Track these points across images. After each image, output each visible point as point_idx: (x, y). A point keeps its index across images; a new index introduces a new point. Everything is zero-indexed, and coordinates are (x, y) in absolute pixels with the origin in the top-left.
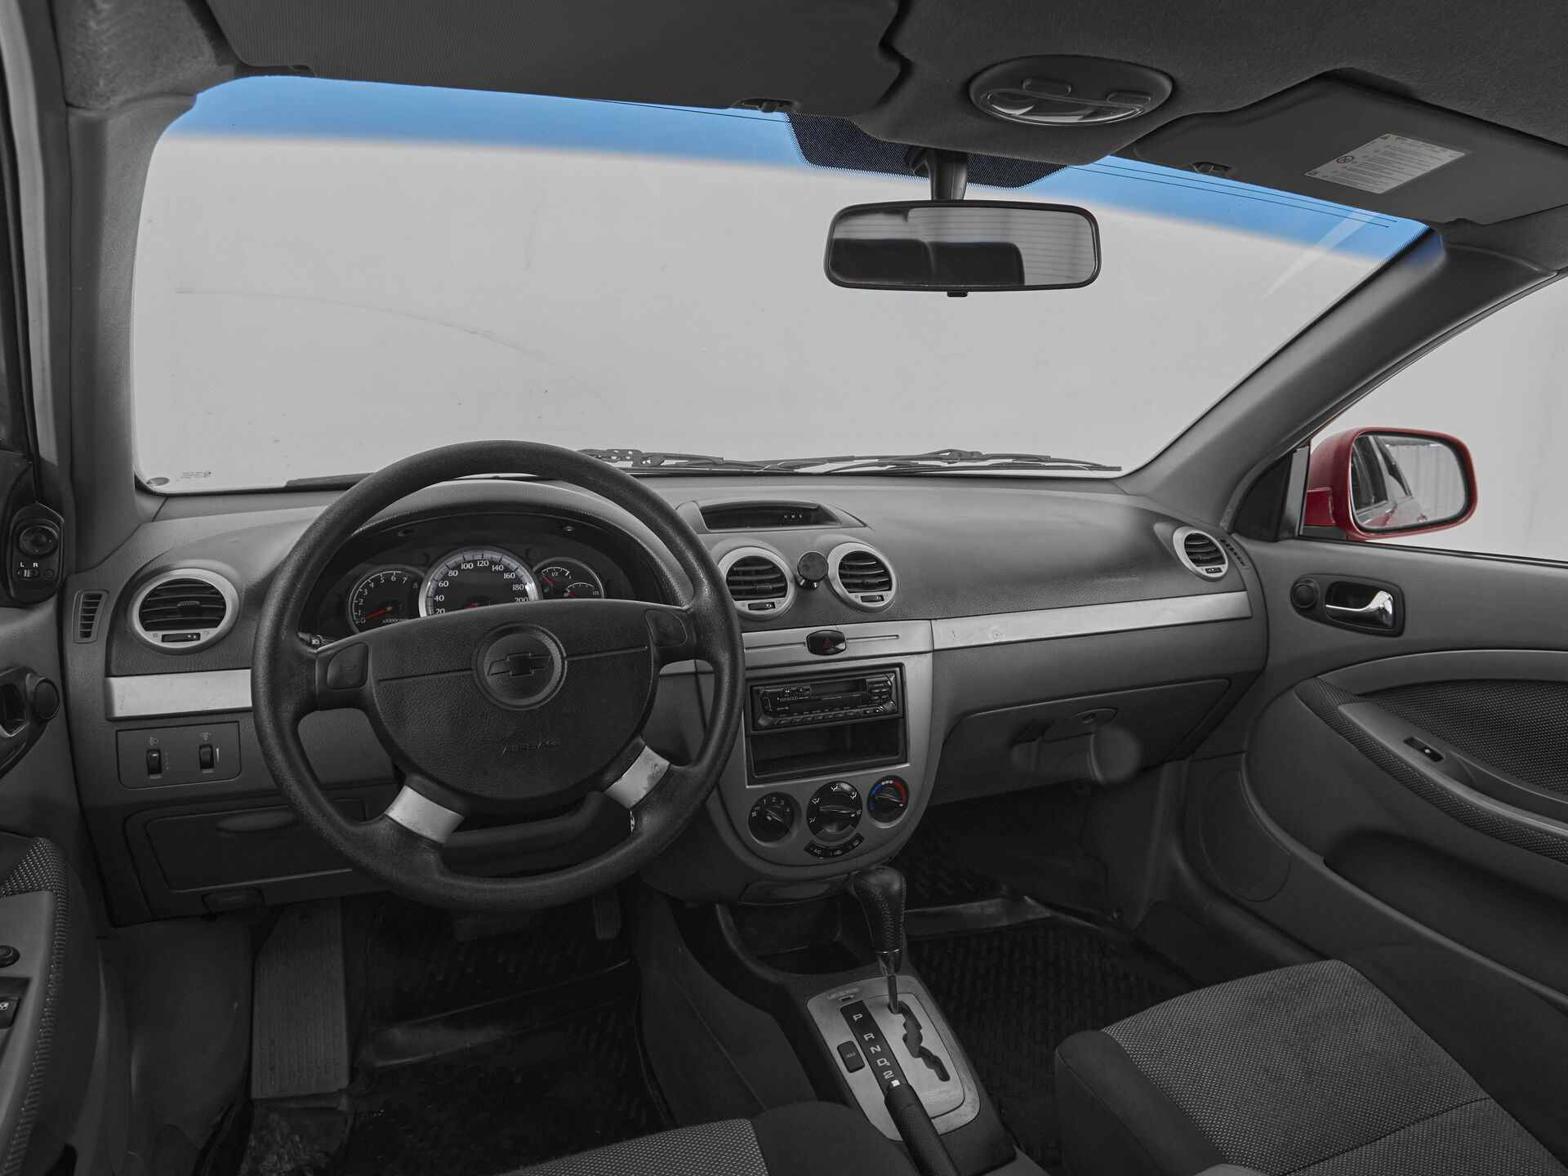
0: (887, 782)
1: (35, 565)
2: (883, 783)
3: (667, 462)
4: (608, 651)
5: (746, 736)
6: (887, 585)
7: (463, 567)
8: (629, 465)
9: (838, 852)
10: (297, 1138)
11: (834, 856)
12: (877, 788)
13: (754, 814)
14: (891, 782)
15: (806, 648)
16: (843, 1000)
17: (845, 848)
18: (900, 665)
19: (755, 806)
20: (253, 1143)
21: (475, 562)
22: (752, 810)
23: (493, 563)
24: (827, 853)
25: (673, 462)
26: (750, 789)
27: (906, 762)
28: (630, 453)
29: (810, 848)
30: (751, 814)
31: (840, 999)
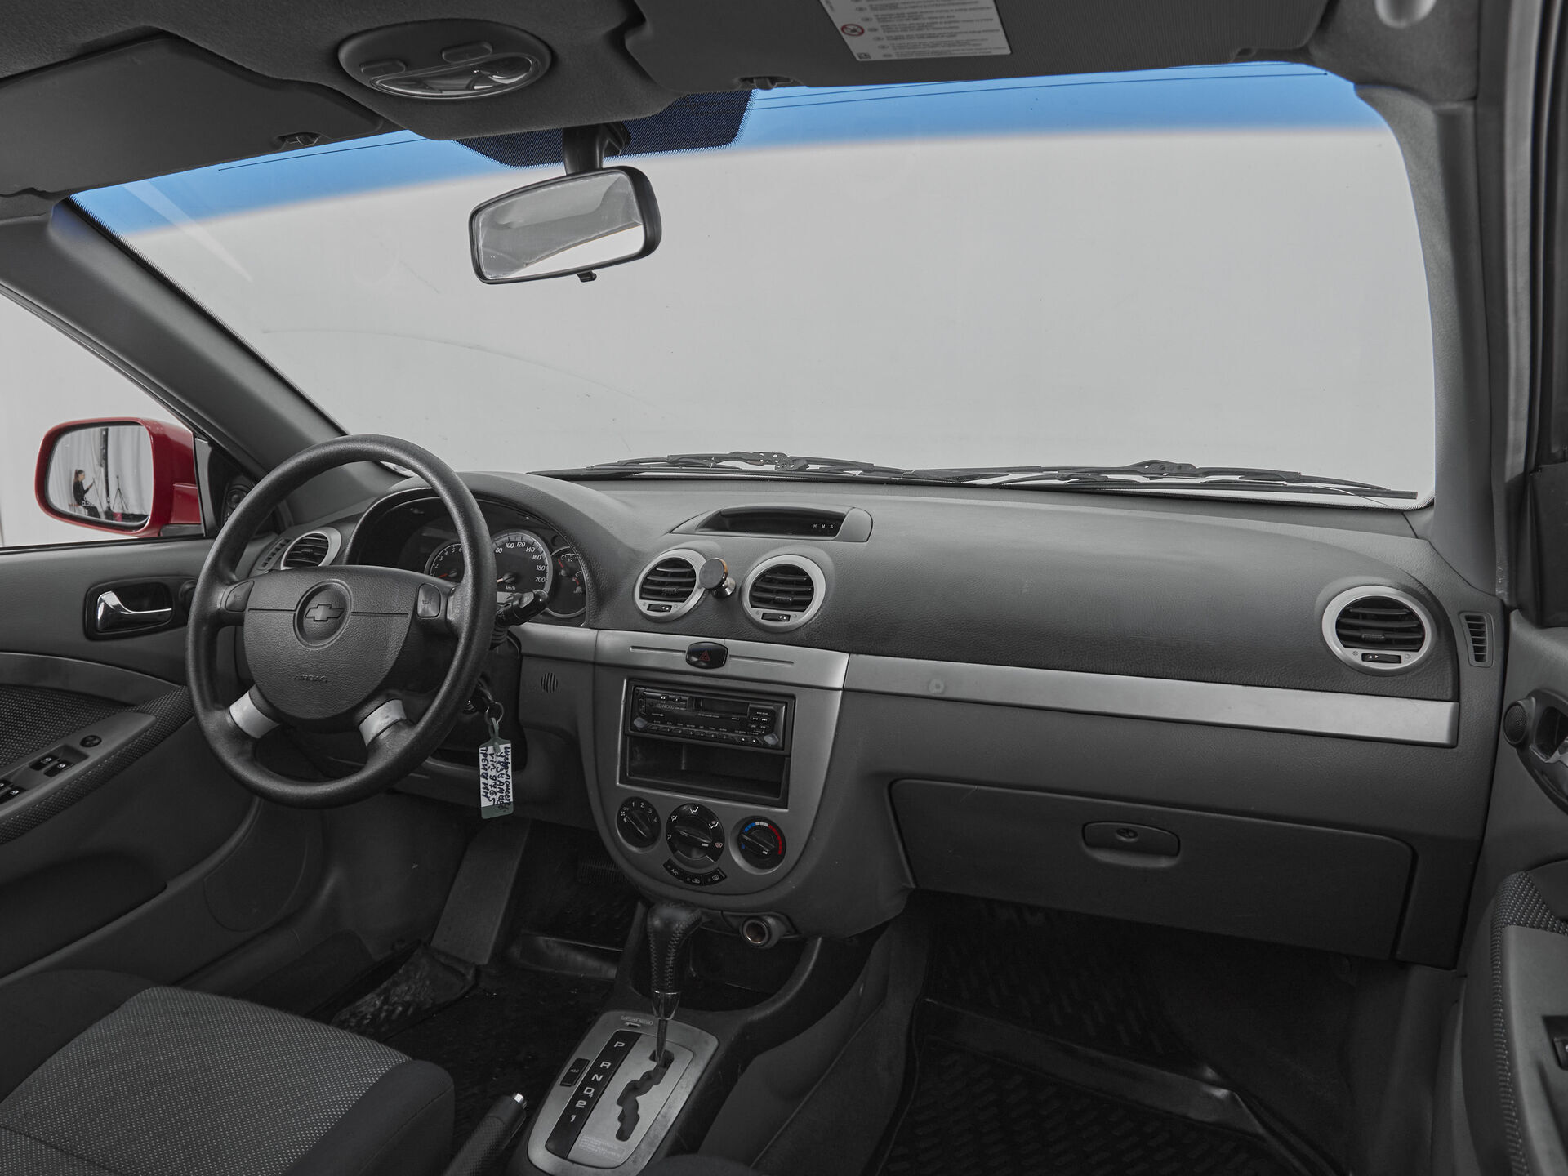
0: (762, 823)
2: (757, 823)
3: (812, 467)
5: (624, 734)
6: (803, 605)
8: (771, 468)
9: (696, 881)
10: (428, 983)
11: (690, 883)
12: (750, 827)
13: (622, 813)
14: (766, 825)
15: (683, 655)
16: (630, 1025)
17: (706, 880)
18: (793, 697)
19: (624, 805)
20: (401, 972)
21: (516, 542)
22: (621, 809)
23: (528, 545)
24: (683, 875)
25: (817, 467)
26: (618, 787)
27: (786, 808)
28: (775, 456)
29: (669, 865)
30: (619, 813)
31: (628, 1024)
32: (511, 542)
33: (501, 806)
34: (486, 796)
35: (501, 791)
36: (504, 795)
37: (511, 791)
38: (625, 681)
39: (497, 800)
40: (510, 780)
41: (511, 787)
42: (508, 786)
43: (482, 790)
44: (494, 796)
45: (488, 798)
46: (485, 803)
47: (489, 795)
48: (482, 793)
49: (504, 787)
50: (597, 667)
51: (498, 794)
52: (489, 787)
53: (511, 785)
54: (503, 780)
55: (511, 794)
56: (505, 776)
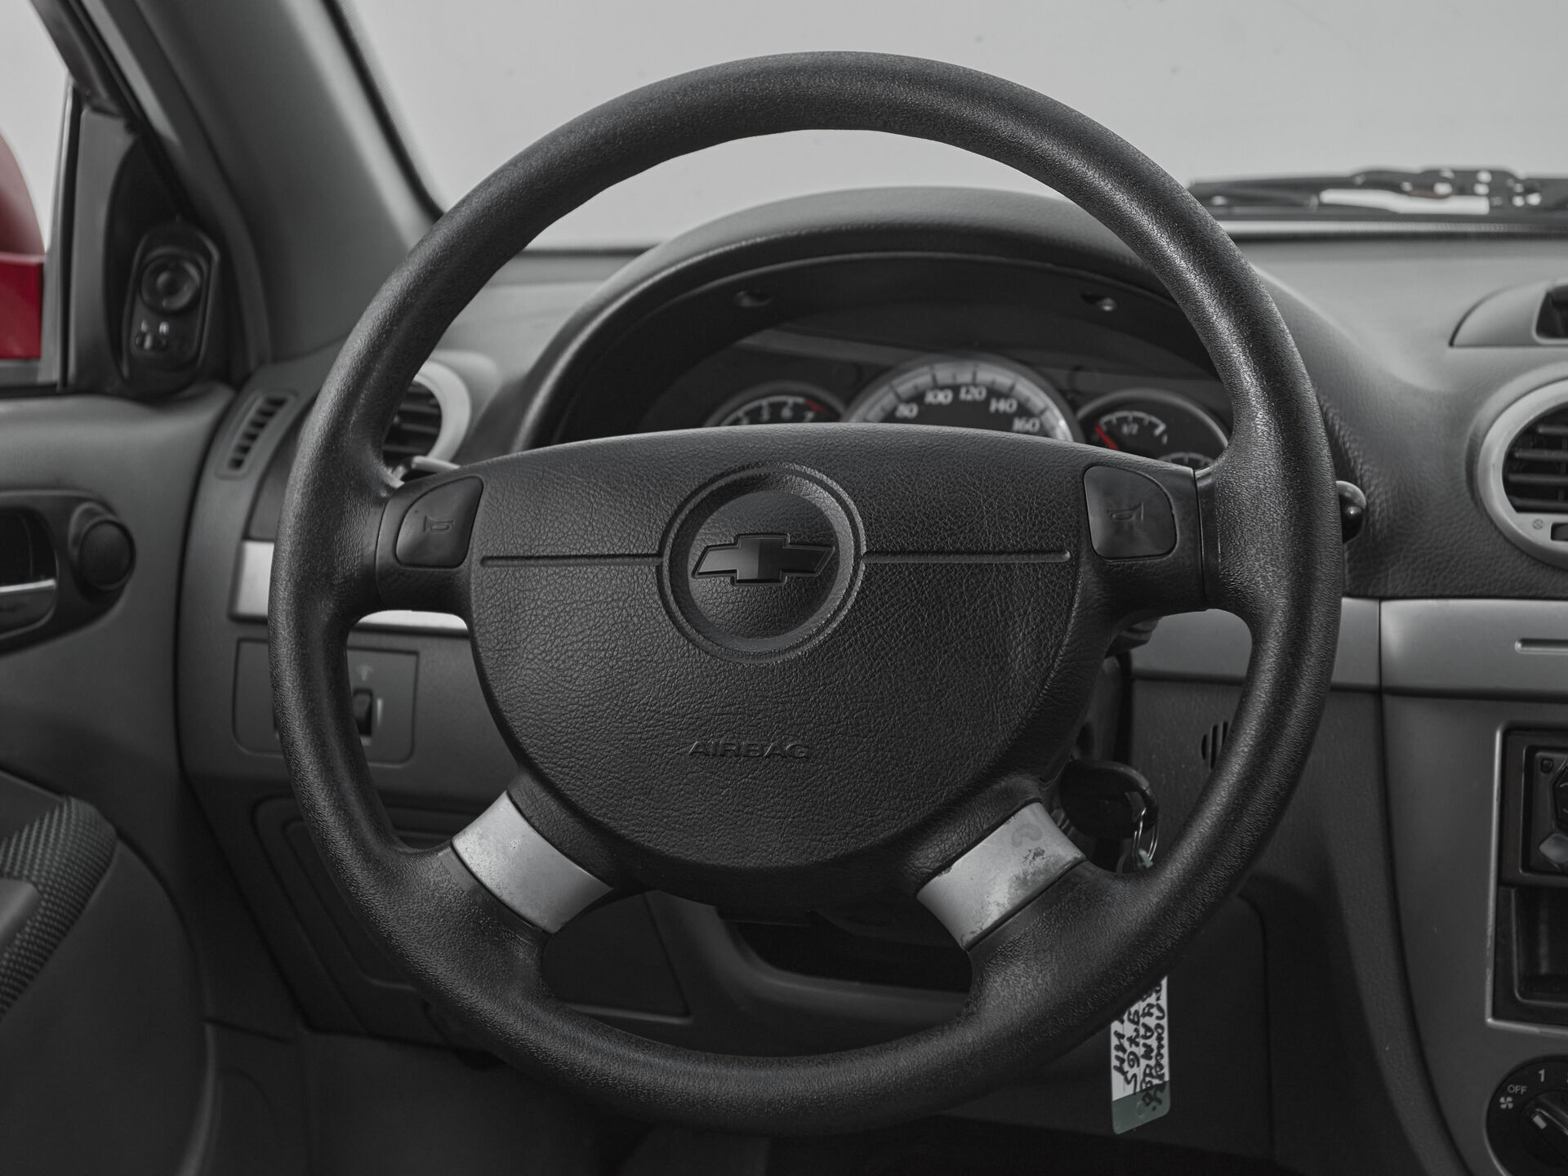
1: (164, 328)
4: (971, 553)
5: (1500, 882)
7: (930, 398)
8: (1479, 206)
13: (1506, 1103)
19: (1513, 1076)
21: (956, 389)
22: (1501, 1090)
23: (994, 393)
26: (1494, 1033)
30: (1497, 1102)
32: (943, 388)
33: (1148, 1095)
34: (1120, 1070)
35: (1147, 1056)
36: (1152, 1063)
37: (1165, 1051)
38: (1498, 736)
39: (1140, 1078)
40: (1164, 1022)
41: (1165, 1042)
42: (1160, 1038)
43: (1114, 1053)
44: (1135, 1070)
45: (1124, 1073)
46: (1120, 1089)
47: (1126, 1067)
48: (1115, 1063)
49: (1153, 1042)
50: (1389, 701)
51: (1143, 1062)
52: (1126, 1044)
53: (1165, 1035)
54: (1151, 1022)
55: (1165, 1061)
56: (1155, 1011)
